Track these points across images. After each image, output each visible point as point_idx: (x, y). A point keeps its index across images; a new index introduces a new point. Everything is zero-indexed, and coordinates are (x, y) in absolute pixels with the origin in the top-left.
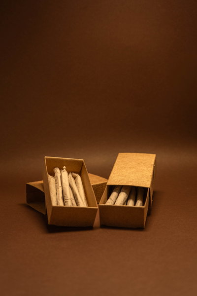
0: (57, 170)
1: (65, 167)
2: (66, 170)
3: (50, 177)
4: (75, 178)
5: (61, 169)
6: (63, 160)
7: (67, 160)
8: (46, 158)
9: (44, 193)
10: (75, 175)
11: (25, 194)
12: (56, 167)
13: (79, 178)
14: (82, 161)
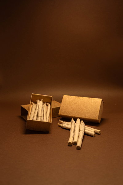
0: (38, 101)
1: (42, 100)
2: (43, 101)
3: (34, 104)
4: (47, 105)
5: (40, 100)
6: (42, 96)
7: (43, 96)
8: (33, 95)
9: (28, 112)
10: (48, 104)
11: (20, 111)
12: (38, 99)
13: (49, 105)
14: (51, 97)
